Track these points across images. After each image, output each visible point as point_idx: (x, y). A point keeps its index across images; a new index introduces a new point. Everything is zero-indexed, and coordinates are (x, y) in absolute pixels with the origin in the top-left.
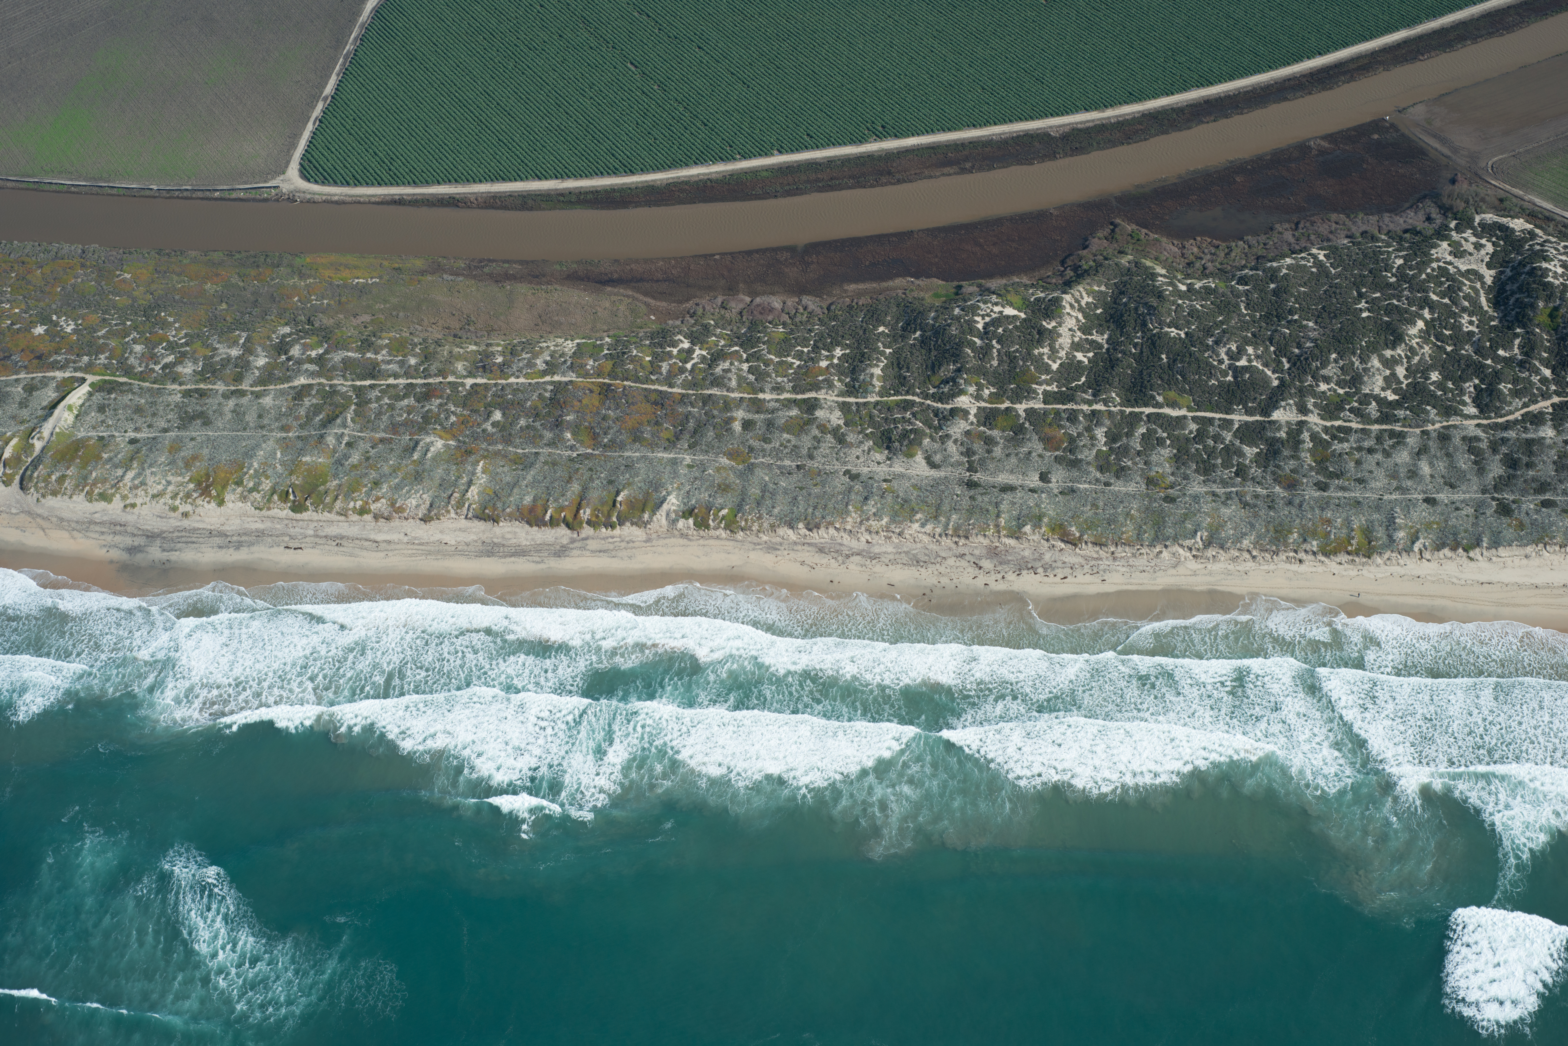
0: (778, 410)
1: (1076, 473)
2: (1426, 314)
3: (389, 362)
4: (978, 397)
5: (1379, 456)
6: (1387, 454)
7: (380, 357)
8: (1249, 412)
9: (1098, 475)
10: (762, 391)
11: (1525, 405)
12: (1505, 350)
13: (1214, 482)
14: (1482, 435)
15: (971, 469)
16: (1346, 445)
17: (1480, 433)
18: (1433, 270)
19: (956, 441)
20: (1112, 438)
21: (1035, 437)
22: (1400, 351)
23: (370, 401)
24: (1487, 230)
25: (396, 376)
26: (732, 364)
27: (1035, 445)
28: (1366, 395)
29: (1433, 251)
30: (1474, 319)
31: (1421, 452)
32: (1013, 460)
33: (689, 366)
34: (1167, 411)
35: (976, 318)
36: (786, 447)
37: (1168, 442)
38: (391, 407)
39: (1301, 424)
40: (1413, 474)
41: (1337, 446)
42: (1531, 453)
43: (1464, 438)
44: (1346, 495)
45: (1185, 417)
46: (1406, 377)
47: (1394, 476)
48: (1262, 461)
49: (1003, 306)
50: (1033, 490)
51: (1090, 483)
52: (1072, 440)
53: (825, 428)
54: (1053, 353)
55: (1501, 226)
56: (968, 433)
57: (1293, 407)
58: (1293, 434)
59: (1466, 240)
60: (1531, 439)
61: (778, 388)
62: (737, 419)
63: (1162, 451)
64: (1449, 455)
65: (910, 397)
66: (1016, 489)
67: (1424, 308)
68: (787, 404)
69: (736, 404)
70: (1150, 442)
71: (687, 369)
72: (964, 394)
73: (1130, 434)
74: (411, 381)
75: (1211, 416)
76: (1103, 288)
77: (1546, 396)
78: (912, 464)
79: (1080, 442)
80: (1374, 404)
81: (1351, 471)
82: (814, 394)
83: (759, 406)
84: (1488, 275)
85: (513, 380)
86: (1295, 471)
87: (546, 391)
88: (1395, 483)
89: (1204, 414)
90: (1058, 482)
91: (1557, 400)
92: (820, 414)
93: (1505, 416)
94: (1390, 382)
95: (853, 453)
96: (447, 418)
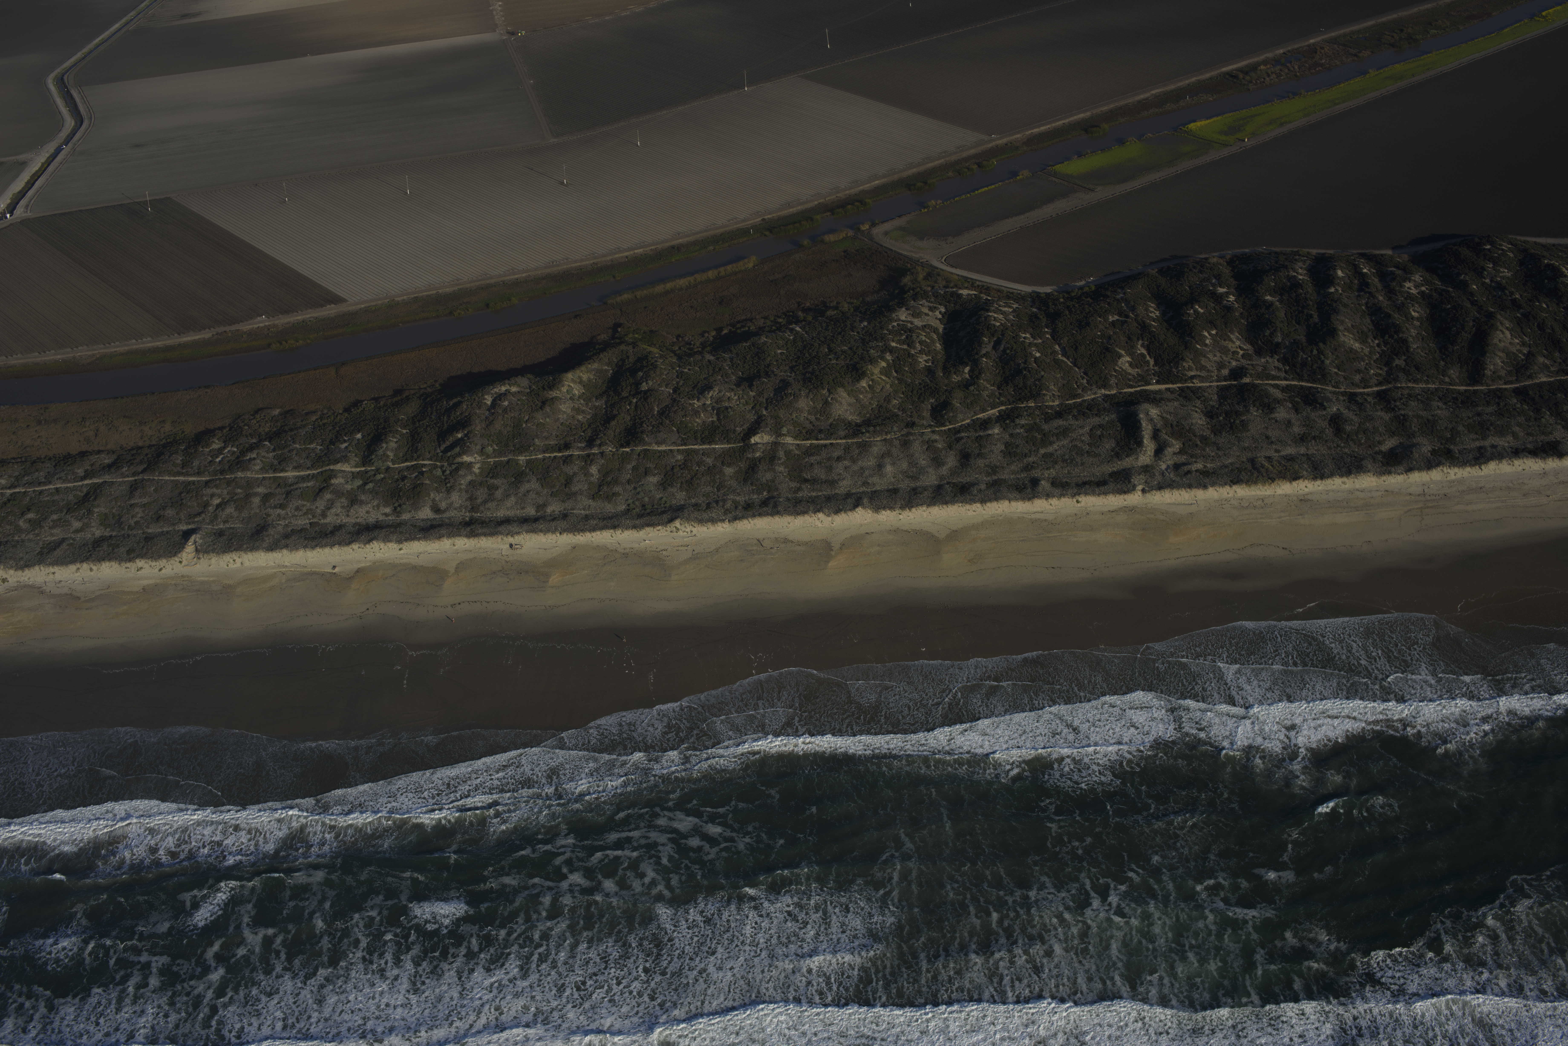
0: (297, 483)
1: (570, 503)
2: (888, 356)
4: (483, 454)
5: (846, 463)
6: (854, 460)
8: (730, 442)
10: (284, 470)
11: (976, 414)
14: (938, 437)
15: (473, 509)
16: (816, 457)
17: (936, 437)
18: (893, 327)
19: (460, 491)
20: (604, 472)
21: (534, 479)
22: (864, 383)
24: (941, 298)
26: (258, 454)
27: (533, 484)
28: (834, 420)
29: (894, 314)
31: (885, 455)
32: (513, 499)
33: (218, 460)
34: (656, 447)
35: (486, 397)
36: (300, 510)
37: (656, 471)
39: (777, 445)
40: (878, 473)
41: (809, 459)
42: (981, 447)
43: (923, 442)
44: (819, 493)
45: (671, 450)
47: (860, 476)
48: (741, 476)
49: (510, 386)
50: (529, 520)
51: (584, 509)
52: (568, 478)
53: (338, 492)
54: (555, 416)
55: (952, 294)
56: (472, 483)
57: (769, 433)
58: (769, 452)
59: (923, 306)
60: (980, 437)
61: (299, 467)
62: (257, 494)
63: (650, 478)
64: (910, 456)
65: (421, 462)
66: (513, 521)
67: (885, 353)
68: (306, 478)
69: (258, 483)
70: (639, 472)
71: (216, 462)
72: (470, 454)
73: (621, 468)
75: (696, 447)
76: (604, 367)
77: (993, 405)
78: (418, 512)
79: (575, 479)
80: (842, 425)
81: (822, 476)
82: (331, 468)
83: (279, 482)
84: (942, 328)
85: (52, 486)
86: (771, 481)
87: (82, 492)
88: (861, 481)
89: (690, 447)
90: (553, 511)
91: (1003, 408)
92: (335, 482)
93: (958, 422)
94: (855, 408)
95: (363, 509)
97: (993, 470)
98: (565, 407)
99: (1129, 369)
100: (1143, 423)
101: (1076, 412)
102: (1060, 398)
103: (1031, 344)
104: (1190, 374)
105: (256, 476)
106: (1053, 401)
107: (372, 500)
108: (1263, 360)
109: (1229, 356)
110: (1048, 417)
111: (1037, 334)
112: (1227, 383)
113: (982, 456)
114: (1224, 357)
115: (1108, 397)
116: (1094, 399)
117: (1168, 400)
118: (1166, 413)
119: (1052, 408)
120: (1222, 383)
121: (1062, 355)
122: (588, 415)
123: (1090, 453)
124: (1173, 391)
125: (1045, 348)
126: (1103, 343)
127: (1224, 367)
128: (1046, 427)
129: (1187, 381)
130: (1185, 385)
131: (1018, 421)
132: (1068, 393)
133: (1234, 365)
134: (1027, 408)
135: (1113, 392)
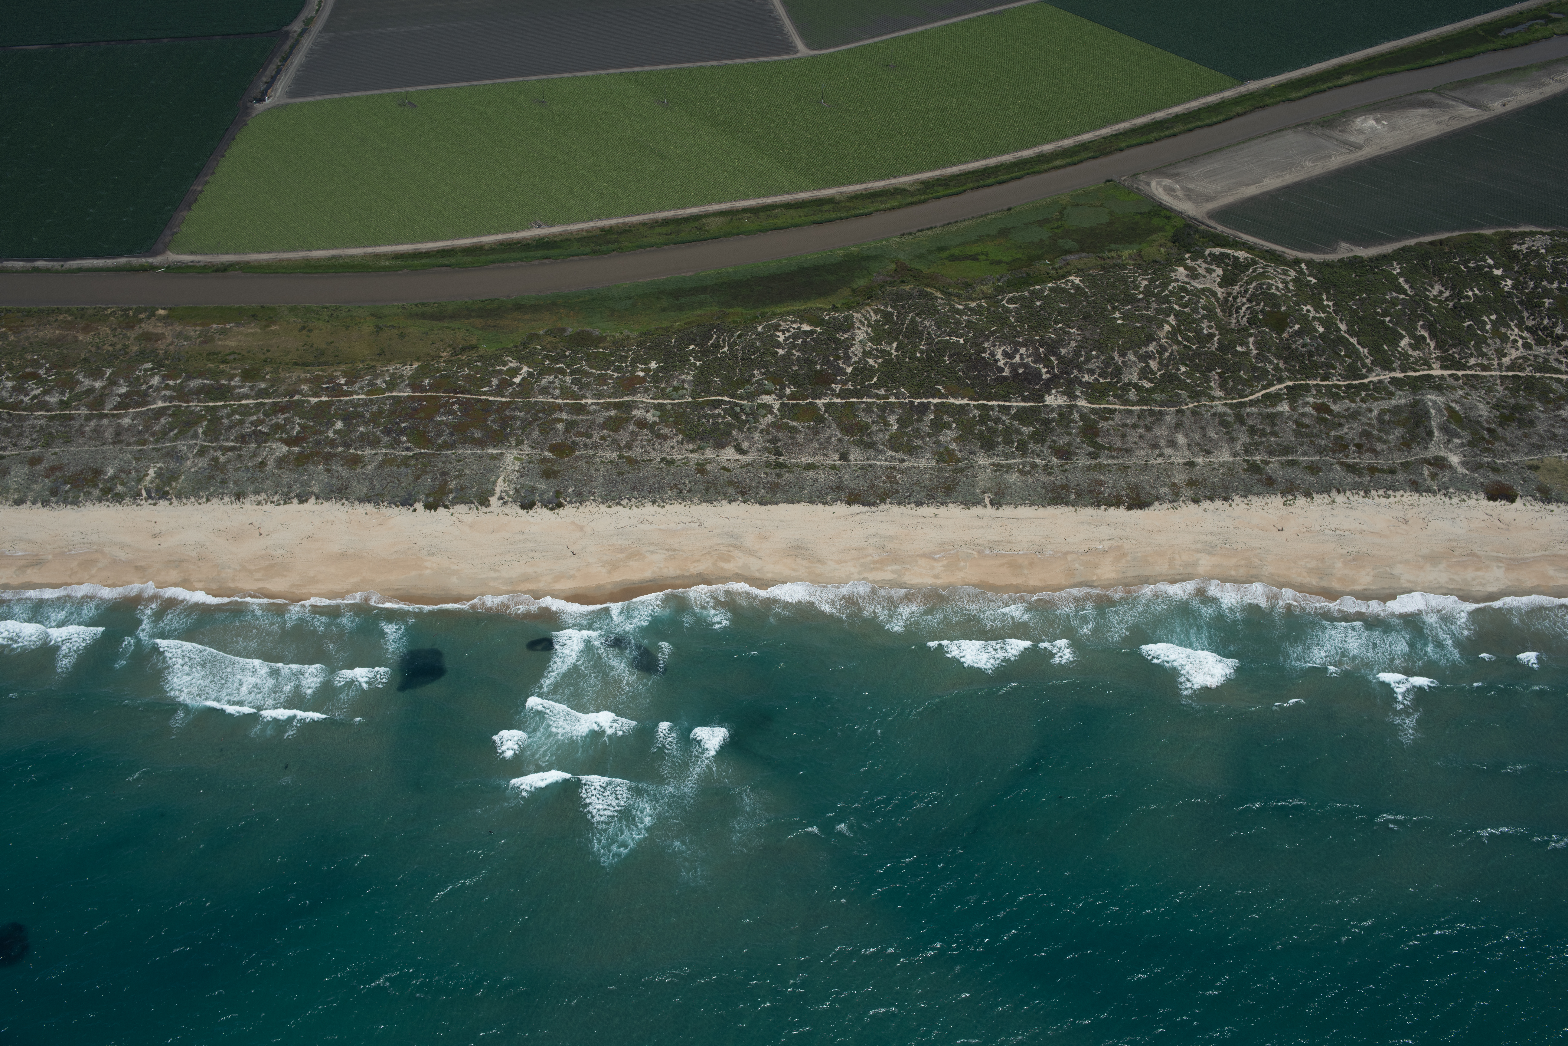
0: (599, 411)
1: (872, 453)
2: (1172, 319)
3: (241, 387)
4: (781, 396)
5: (1141, 431)
6: (1149, 429)
7: (232, 383)
8: (1024, 400)
9: (892, 453)
11: (1264, 388)
12: (1241, 345)
13: (998, 455)
14: (1229, 411)
15: (777, 453)
16: (1111, 422)
17: (1227, 410)
18: (1174, 287)
19: (762, 431)
22: (1152, 348)
23: (222, 417)
25: (247, 397)
26: (556, 378)
27: (834, 431)
28: (1125, 384)
29: (1172, 274)
30: (1212, 323)
31: (1178, 426)
32: (815, 444)
33: (517, 380)
34: (952, 401)
35: (777, 333)
36: (606, 440)
37: (954, 425)
38: (241, 422)
39: (1071, 407)
40: (1172, 444)
41: (1104, 425)
42: (1273, 424)
43: (1214, 415)
44: (1116, 461)
45: (968, 405)
46: (1159, 369)
47: (1156, 446)
48: (1039, 437)
49: (801, 324)
50: (833, 467)
51: (886, 460)
52: (868, 426)
53: (642, 424)
54: (847, 359)
55: (1228, 256)
56: (773, 425)
57: (1063, 393)
58: (1065, 414)
59: (1200, 267)
60: (1272, 413)
61: (600, 395)
62: (561, 420)
63: (949, 433)
64: (1203, 428)
65: (719, 398)
66: (818, 467)
67: (1169, 316)
68: (607, 407)
69: (560, 408)
70: (938, 426)
71: (515, 383)
72: (768, 393)
73: (920, 420)
74: (259, 401)
75: (991, 403)
76: (889, 309)
77: (1280, 380)
78: (723, 451)
79: (875, 428)
80: (1133, 390)
81: (1118, 443)
82: (630, 398)
83: (581, 409)
84: (1220, 292)
85: (355, 397)
86: (1069, 444)
87: (385, 404)
88: (1157, 451)
89: (985, 402)
90: (856, 460)
91: (1290, 383)
92: (637, 413)
93: (1247, 397)
94: (1145, 373)
95: (668, 443)
96: (293, 429)
97: (1286, 450)
98: (856, 350)
99: (1410, 352)
100: (1433, 411)
101: (1363, 394)
102: (1345, 378)
103: (1314, 318)
104: (1472, 361)
105: (557, 401)
106: (1339, 380)
107: (675, 435)
108: (1543, 351)
109: (1509, 345)
110: (1336, 397)
111: (1319, 307)
112: (1510, 374)
113: (1274, 434)
114: (1504, 345)
115: (1394, 380)
116: (1380, 381)
117: (1453, 388)
118: (1452, 401)
119: (1338, 387)
120: (1504, 373)
121: (1345, 332)
122: (880, 361)
123: (1379, 439)
124: (1456, 378)
125: (1328, 323)
126: (1384, 322)
127: (1505, 355)
128: (1335, 408)
129: (1470, 368)
130: (1469, 372)
131: (1307, 399)
132: (1353, 372)
133: (1514, 354)
134: (1314, 385)
135: (1399, 375)
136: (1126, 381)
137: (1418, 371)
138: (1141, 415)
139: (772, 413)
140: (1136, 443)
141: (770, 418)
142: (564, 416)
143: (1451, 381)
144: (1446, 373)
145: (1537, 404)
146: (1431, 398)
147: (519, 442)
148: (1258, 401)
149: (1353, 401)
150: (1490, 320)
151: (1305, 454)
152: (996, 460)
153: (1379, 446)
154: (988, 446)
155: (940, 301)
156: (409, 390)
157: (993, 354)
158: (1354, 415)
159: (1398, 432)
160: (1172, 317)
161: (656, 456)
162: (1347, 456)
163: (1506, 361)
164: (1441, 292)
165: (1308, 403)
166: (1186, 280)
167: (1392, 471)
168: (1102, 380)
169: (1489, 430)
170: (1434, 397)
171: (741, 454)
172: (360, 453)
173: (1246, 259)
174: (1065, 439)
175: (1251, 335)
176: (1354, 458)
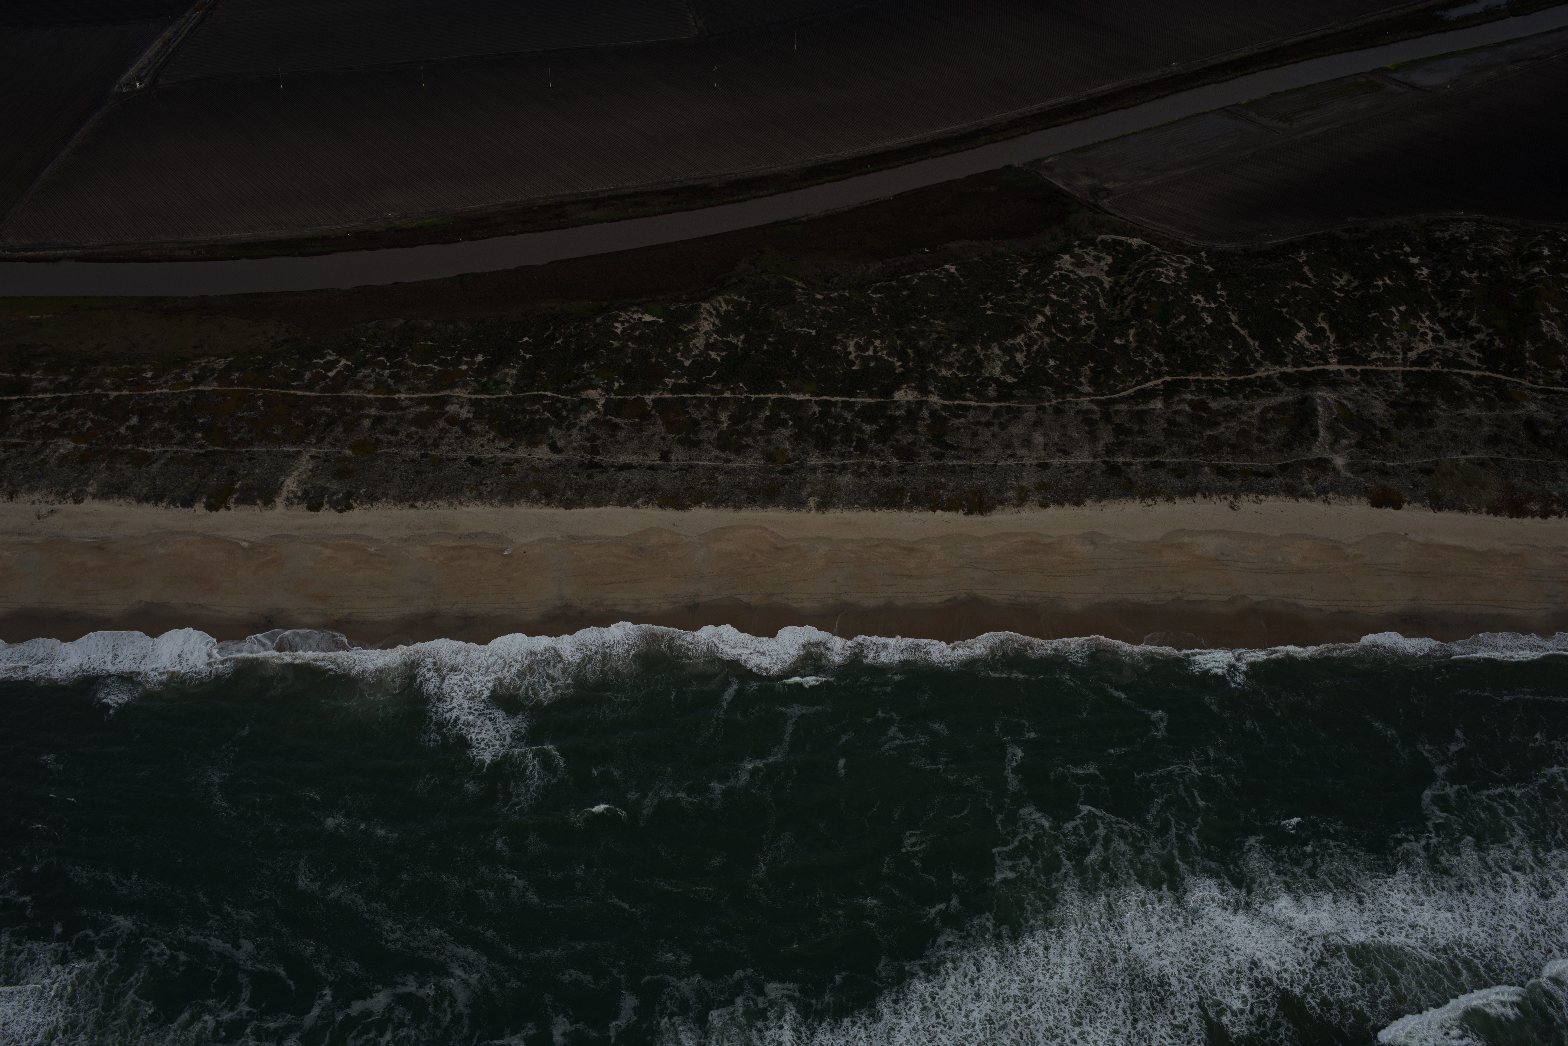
0: (410, 407)
1: (696, 452)
3: (41, 380)
4: (608, 390)
5: (995, 429)
6: (1003, 427)
7: (33, 376)
8: (871, 396)
9: (718, 453)
10: (399, 392)
12: (1120, 338)
13: (833, 455)
14: (1095, 408)
15: (593, 452)
16: (963, 420)
18: (1055, 276)
19: (581, 429)
20: (735, 420)
21: (660, 422)
22: (1020, 340)
23: (13, 412)
24: (1108, 247)
25: (45, 391)
26: (373, 371)
27: (658, 428)
28: (986, 378)
30: (1092, 315)
31: (1037, 424)
32: (636, 443)
33: (331, 374)
34: (792, 396)
35: (616, 325)
36: (412, 438)
38: (32, 417)
40: (1027, 443)
41: (955, 422)
43: (1078, 412)
44: (960, 463)
45: (808, 401)
46: (1025, 363)
47: (1009, 446)
48: (881, 436)
49: (643, 314)
50: (651, 468)
51: (710, 460)
52: (696, 423)
53: (453, 420)
54: (687, 351)
55: (1120, 243)
56: (594, 421)
57: (914, 389)
58: (913, 412)
59: (1088, 254)
60: (1143, 411)
61: (414, 389)
62: (369, 416)
63: (783, 431)
64: (1063, 426)
65: (542, 392)
66: (635, 467)
67: (1044, 306)
68: (420, 402)
69: (370, 403)
70: (774, 422)
71: (329, 377)
72: (594, 388)
73: (755, 417)
74: (57, 394)
75: (834, 399)
76: (743, 299)
77: (1159, 375)
78: (536, 449)
79: (703, 425)
80: (994, 385)
81: (967, 442)
82: (448, 392)
83: (392, 405)
84: (1107, 282)
85: (158, 391)
86: (913, 444)
87: (188, 399)
88: (1009, 452)
89: (828, 398)
90: (678, 460)
91: (1168, 379)
92: (451, 409)
93: (1118, 392)
94: (1010, 367)
95: (478, 441)
96: (84, 424)
97: (1153, 450)
98: (699, 342)
99: (1307, 345)
100: (1320, 409)
101: (1248, 390)
102: (1231, 372)
103: (1204, 309)
104: (1374, 355)
105: (369, 396)
106: (1223, 375)
107: (487, 432)
108: (1455, 345)
109: (1418, 338)
110: (1217, 394)
111: (1210, 295)
112: (1415, 369)
113: (1141, 432)
114: (1412, 339)
115: (1284, 376)
116: (1269, 377)
117: (1350, 384)
118: (1345, 399)
119: (1221, 383)
120: (1408, 369)
121: (1236, 324)
122: (724, 354)
123: (1259, 440)
124: (1352, 372)
125: (1219, 314)
126: (1281, 312)
127: (1411, 349)
128: (1213, 405)
129: (1371, 362)
130: (1368, 367)
131: (1184, 396)
132: (1240, 366)
133: (1422, 347)
134: (1194, 381)
135: (1289, 369)
136: (987, 375)
137: (1313, 365)
138: (997, 413)
139: (594, 409)
140: (987, 442)
141: (592, 415)
142: (373, 412)
143: (1347, 377)
144: (1343, 368)
145: (1440, 402)
146: (1322, 395)
147: (320, 440)
148: (1129, 397)
149: (1236, 399)
150: (1398, 311)
151: (1173, 455)
152: (830, 460)
153: (1257, 447)
154: (824, 445)
155: (799, 290)
156: (215, 384)
157: (845, 347)
158: (1232, 414)
159: (1281, 431)
160: (1048, 308)
161: (462, 455)
162: (1219, 458)
163: (1412, 355)
164: (1349, 282)
165: (1184, 400)
166: (1071, 268)
167: (1268, 475)
168: (961, 375)
169: (1383, 430)
170: (1324, 394)
171: (555, 453)
172: (149, 450)
173: (1140, 246)
174: (910, 438)
175: (1132, 327)
176: (1228, 460)
